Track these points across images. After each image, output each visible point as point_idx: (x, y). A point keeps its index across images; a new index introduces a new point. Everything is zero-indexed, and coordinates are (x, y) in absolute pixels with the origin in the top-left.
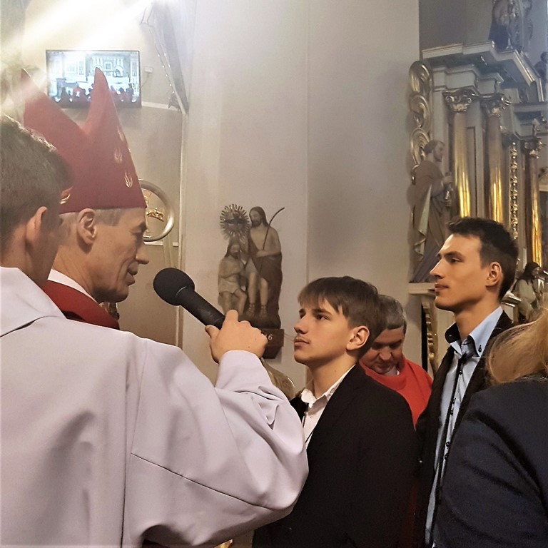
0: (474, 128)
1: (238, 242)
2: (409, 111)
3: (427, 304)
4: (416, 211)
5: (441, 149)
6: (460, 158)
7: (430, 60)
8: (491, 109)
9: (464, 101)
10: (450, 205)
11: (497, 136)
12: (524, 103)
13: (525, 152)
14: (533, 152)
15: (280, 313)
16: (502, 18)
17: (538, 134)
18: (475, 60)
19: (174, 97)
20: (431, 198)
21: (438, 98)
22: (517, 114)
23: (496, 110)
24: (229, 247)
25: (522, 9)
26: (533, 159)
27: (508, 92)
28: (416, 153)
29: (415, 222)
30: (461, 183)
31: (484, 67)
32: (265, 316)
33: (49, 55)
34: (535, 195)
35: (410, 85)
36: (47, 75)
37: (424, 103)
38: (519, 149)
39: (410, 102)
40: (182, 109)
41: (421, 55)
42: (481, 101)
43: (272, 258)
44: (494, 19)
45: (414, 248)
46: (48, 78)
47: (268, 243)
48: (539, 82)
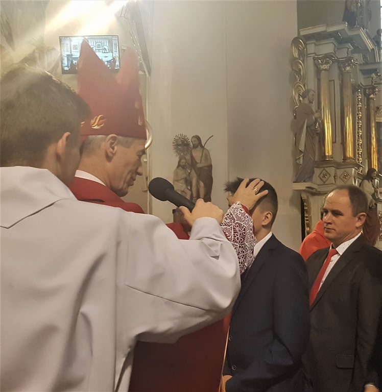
0: (334, 80)
1: (185, 158)
2: (291, 70)
3: (304, 196)
4: (297, 136)
5: (313, 95)
7: (304, 36)
8: (345, 67)
9: (327, 63)
10: (319, 131)
11: (349, 85)
12: (366, 63)
13: (367, 96)
14: (372, 96)
16: (352, 7)
17: (374, 84)
18: (334, 35)
19: (141, 65)
20: (307, 127)
21: (310, 62)
22: (361, 71)
23: (348, 68)
24: (179, 162)
26: (372, 100)
27: (356, 56)
28: (297, 98)
29: (296, 144)
30: (325, 117)
31: (340, 39)
33: (61, 39)
34: (373, 124)
35: (292, 53)
36: (61, 52)
37: (301, 65)
38: (363, 95)
39: (292, 65)
40: (147, 74)
41: (299, 32)
42: (338, 62)
43: (205, 168)
44: (346, 8)
45: (296, 160)
46: (61, 55)
47: (203, 158)
48: (376, 49)
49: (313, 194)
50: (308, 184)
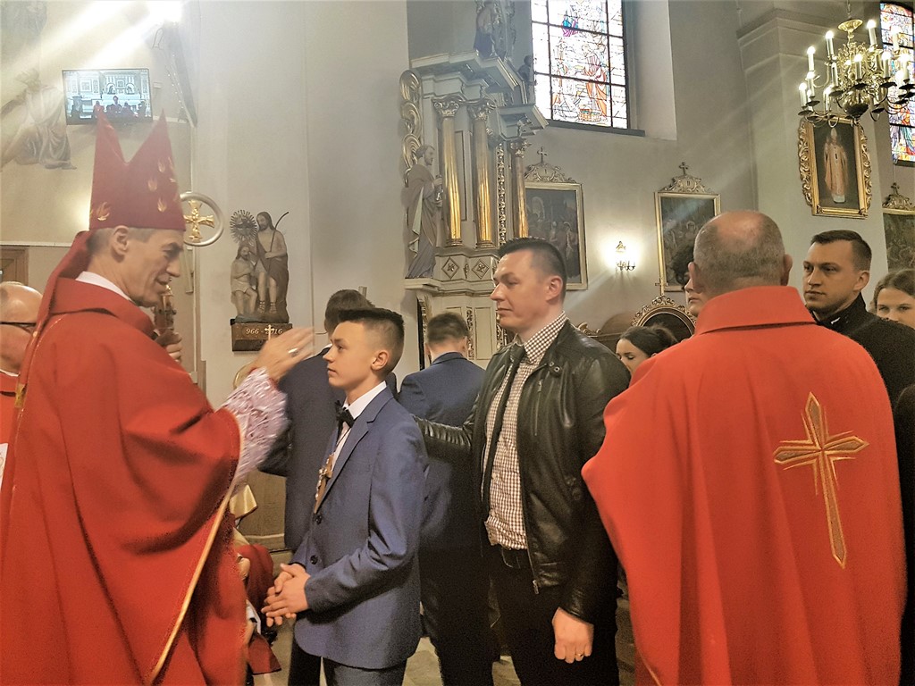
0: (462, 132)
1: (248, 246)
2: (400, 118)
3: (422, 297)
4: (410, 212)
5: (432, 153)
6: (449, 161)
7: (417, 69)
8: (477, 114)
9: (452, 107)
10: (441, 205)
11: (484, 138)
12: (509, 106)
13: (512, 153)
14: (519, 152)
15: (288, 309)
16: (486, 28)
17: (523, 135)
18: (461, 68)
19: (182, 111)
20: (423, 201)
21: (428, 105)
22: (502, 116)
23: (482, 115)
24: (240, 250)
25: (505, 16)
26: (519, 158)
27: (494, 96)
28: (408, 156)
29: (409, 222)
30: (450, 185)
31: (468, 74)
32: (275, 312)
33: (64, 73)
34: (522, 193)
35: (401, 93)
37: (415, 110)
38: (505, 150)
39: (401, 110)
40: (191, 122)
41: (410, 64)
42: (468, 106)
43: (278, 259)
44: (478, 29)
45: (409, 246)
46: (65, 97)
47: (275, 245)
48: (523, 85)
49: (435, 295)
50: (427, 281)
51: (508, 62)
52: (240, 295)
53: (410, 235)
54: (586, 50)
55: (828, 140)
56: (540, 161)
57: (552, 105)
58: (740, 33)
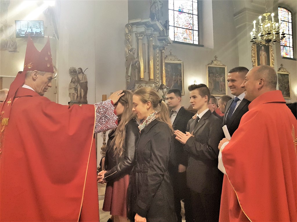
0: (145, 44)
1: (75, 78)
2: (125, 39)
4: (127, 69)
5: (135, 51)
6: (141, 53)
7: (131, 23)
8: (150, 38)
9: (142, 36)
10: (137, 67)
11: (152, 46)
12: (160, 36)
13: (161, 51)
14: (163, 51)
16: (153, 11)
17: (164, 45)
18: (145, 24)
19: (54, 35)
20: (132, 65)
21: (134, 35)
22: (158, 39)
24: (72, 80)
26: (163, 53)
27: (156, 33)
28: (127, 51)
29: (127, 72)
30: (141, 61)
31: (147, 26)
32: (83, 100)
33: (16, 22)
34: (164, 64)
35: (125, 31)
36: (16, 28)
37: (130, 36)
38: (159, 50)
39: (125, 36)
40: (57, 39)
41: (129, 22)
42: (147, 36)
43: (84, 83)
44: (151, 11)
45: (127, 80)
47: (83, 78)
48: (165, 29)
51: (160, 22)
52: (71, 94)
53: (127, 76)
54: (186, 19)
55: (261, 50)
56: (170, 54)
57: (174, 36)
58: (235, 15)
